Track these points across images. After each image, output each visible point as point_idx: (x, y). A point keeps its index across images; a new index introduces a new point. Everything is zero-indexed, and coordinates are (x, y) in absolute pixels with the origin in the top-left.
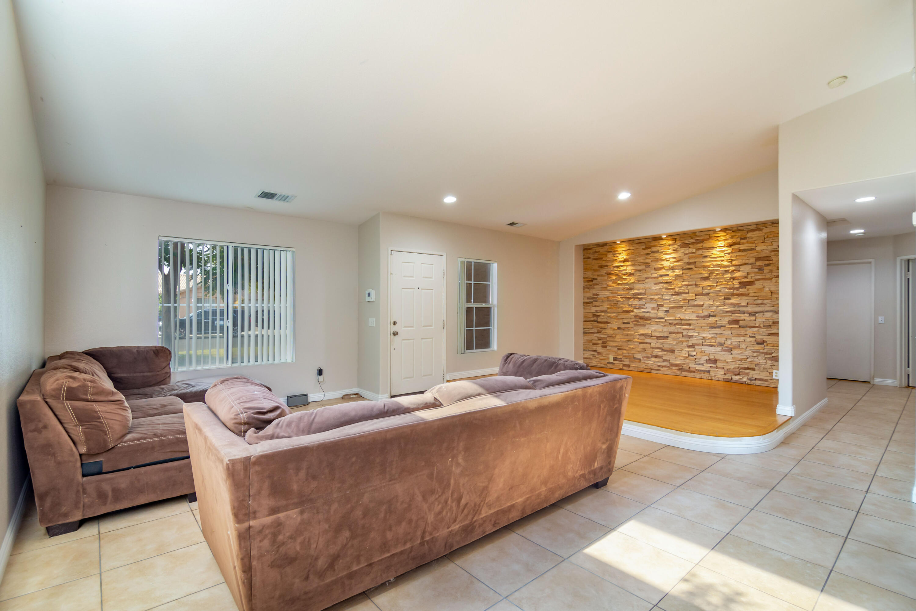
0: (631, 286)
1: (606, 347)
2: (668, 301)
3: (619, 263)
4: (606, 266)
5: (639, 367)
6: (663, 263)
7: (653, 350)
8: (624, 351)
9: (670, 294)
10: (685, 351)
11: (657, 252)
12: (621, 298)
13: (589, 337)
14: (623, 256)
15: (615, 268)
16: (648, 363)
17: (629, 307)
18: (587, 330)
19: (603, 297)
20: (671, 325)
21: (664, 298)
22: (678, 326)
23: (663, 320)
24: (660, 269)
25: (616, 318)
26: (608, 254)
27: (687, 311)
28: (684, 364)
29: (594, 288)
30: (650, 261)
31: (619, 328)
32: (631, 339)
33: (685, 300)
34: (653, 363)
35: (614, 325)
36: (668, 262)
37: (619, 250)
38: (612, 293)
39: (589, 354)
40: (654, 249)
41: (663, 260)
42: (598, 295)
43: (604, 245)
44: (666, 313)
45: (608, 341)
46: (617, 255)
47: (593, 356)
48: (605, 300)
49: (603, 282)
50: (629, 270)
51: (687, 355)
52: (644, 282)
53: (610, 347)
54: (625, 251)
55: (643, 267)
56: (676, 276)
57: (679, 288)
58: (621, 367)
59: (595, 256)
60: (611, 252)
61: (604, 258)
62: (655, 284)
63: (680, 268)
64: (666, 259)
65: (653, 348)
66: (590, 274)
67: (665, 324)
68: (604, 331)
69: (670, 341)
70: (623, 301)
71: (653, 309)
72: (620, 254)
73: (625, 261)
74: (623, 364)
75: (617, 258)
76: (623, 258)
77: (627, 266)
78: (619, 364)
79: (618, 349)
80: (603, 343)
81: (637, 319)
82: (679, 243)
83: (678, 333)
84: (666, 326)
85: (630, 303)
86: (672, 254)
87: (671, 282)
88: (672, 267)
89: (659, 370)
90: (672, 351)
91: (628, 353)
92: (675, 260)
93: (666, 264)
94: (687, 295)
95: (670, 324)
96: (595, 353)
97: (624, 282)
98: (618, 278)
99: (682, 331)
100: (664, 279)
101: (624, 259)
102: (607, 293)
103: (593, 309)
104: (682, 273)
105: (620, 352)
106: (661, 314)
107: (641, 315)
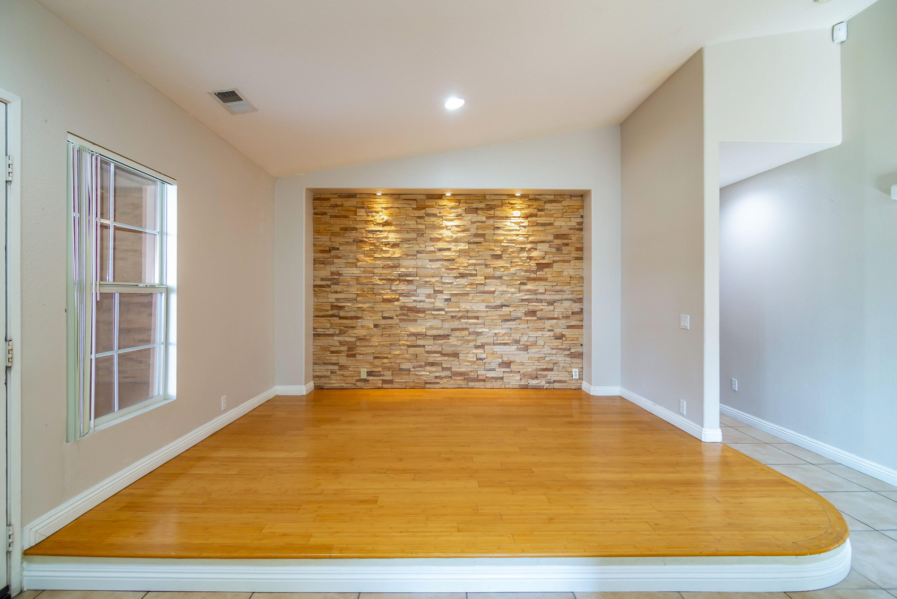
0: (396, 262)
1: (354, 356)
2: (450, 286)
3: (376, 226)
4: (355, 229)
5: (408, 382)
6: (441, 232)
7: (429, 355)
8: (385, 361)
9: (452, 275)
10: (473, 353)
11: (435, 215)
12: (379, 279)
13: (324, 342)
14: (382, 217)
15: (368, 234)
16: (422, 375)
17: (393, 294)
18: (320, 331)
19: (349, 279)
20: (454, 320)
21: (444, 281)
22: (462, 320)
23: (443, 313)
24: (438, 240)
25: (372, 310)
26: (358, 210)
27: (474, 300)
28: (471, 371)
29: (333, 263)
30: (423, 227)
31: (376, 326)
32: (396, 341)
33: (472, 284)
34: (428, 373)
35: (368, 321)
36: (449, 231)
37: (375, 206)
38: (364, 272)
39: (323, 370)
40: (430, 211)
41: (442, 228)
42: (340, 275)
43: (351, 195)
44: (447, 303)
45: (357, 346)
46: (374, 214)
47: (332, 372)
48: (354, 282)
49: (350, 254)
50: (393, 237)
51: (476, 360)
52: (415, 257)
53: (362, 356)
54: (386, 208)
55: (413, 235)
56: (460, 251)
57: (464, 268)
58: (380, 385)
59: (336, 211)
60: (363, 208)
61: (350, 217)
62: (431, 261)
63: (466, 240)
64: (447, 227)
65: (428, 352)
66: (325, 240)
67: (446, 317)
68: (350, 331)
69: (453, 341)
70: (383, 284)
71: (429, 296)
72: (377, 212)
73: (386, 224)
74: (382, 380)
75: (373, 219)
76: (383, 219)
77: (389, 231)
78: (376, 381)
79: (375, 358)
80: (350, 349)
81: (404, 312)
82: (464, 206)
83: (463, 329)
84: (447, 321)
85: (393, 288)
86: (455, 221)
87: (453, 260)
88: (455, 239)
89: (438, 383)
90: (456, 355)
91: (391, 363)
92: (458, 229)
93: (446, 233)
94: (475, 278)
95: (452, 317)
96: (336, 368)
97: (384, 255)
98: (374, 249)
99: (468, 326)
100: (444, 254)
101: (385, 220)
102: (356, 271)
103: (332, 297)
104: (469, 248)
105: (377, 362)
106: (439, 304)
107: (410, 305)
